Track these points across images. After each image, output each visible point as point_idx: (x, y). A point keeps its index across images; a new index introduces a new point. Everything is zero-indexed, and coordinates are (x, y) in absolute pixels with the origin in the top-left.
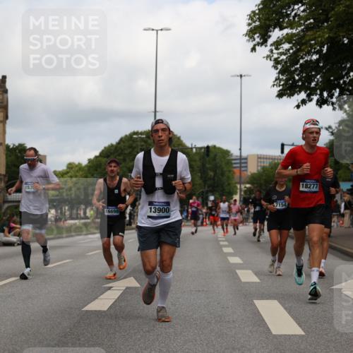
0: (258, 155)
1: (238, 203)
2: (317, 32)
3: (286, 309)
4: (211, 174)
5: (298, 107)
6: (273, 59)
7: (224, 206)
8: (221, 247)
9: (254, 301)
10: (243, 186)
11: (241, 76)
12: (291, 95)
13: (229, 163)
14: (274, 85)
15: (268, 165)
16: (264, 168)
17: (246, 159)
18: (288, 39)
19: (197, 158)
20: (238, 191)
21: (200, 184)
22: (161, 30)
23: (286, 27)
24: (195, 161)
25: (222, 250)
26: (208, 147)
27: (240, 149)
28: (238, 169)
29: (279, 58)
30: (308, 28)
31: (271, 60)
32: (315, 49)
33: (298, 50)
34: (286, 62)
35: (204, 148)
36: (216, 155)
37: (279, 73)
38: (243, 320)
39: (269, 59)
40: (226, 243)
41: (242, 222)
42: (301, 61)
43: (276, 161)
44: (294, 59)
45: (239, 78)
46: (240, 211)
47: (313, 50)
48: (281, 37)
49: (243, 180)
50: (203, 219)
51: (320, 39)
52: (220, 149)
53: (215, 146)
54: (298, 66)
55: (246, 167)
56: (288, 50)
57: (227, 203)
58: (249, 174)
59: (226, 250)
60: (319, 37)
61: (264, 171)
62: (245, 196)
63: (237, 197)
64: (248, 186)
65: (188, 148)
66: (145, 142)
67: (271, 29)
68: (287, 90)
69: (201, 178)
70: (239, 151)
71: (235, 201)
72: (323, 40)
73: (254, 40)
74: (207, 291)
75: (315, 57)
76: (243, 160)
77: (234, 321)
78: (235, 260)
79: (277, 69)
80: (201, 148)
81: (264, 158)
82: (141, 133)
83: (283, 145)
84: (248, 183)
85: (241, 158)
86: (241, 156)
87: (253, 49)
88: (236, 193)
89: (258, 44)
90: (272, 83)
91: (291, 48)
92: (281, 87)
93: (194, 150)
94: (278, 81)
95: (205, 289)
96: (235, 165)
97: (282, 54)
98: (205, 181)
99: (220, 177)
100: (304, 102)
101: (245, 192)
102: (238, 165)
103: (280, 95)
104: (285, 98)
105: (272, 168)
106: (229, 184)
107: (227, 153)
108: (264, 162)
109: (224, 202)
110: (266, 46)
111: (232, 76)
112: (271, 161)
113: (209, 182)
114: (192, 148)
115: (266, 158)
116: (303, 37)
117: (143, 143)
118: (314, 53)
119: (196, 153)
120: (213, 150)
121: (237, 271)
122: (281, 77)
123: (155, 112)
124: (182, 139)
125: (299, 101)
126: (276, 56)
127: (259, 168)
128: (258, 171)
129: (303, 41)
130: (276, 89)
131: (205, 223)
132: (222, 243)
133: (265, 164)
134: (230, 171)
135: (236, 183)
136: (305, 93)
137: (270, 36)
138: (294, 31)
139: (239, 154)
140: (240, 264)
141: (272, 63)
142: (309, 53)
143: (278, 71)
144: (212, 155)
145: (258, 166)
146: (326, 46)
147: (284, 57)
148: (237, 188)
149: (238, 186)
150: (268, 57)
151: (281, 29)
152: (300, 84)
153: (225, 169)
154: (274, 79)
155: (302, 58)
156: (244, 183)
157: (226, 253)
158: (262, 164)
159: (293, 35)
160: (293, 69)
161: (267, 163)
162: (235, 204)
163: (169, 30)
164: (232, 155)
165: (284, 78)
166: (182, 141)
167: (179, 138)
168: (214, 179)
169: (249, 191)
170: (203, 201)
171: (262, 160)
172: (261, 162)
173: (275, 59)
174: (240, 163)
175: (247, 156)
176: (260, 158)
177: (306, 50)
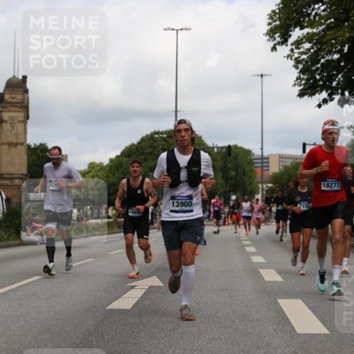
0: (279, 155)
1: (260, 202)
2: (337, 31)
3: (309, 308)
4: (233, 173)
5: (319, 106)
6: (293, 58)
7: (246, 205)
8: (244, 246)
9: (279, 300)
10: (265, 186)
11: (262, 76)
12: (312, 94)
13: (251, 162)
14: (295, 85)
15: (290, 164)
16: (285, 167)
17: (268, 158)
18: (309, 38)
19: (219, 157)
20: (260, 191)
21: (222, 184)
22: (182, 29)
23: (307, 27)
24: (217, 160)
25: (245, 250)
26: (229, 147)
27: (262, 149)
28: (260, 168)
29: (299, 57)
30: (329, 28)
31: (291, 59)
32: (336, 48)
33: (319, 50)
34: (307, 62)
35: (226, 147)
36: (237, 155)
37: (300, 72)
38: (267, 319)
39: (289, 59)
40: (249, 243)
41: (264, 222)
42: (322, 61)
43: (298, 161)
44: (314, 59)
45: (260, 77)
46: (262, 210)
47: (334, 50)
48: (301, 36)
49: (264, 180)
50: (225, 218)
51: (341, 39)
52: (241, 148)
53: (236, 146)
54: (319, 65)
55: (268, 166)
56: (309, 50)
57: (249, 203)
58: (271, 173)
59: (249, 249)
60: (340, 36)
61: (286, 171)
62: (267, 196)
63: (259, 196)
64: (270, 185)
65: (210, 148)
66: (167, 141)
67: (292, 28)
68: (308, 89)
69: (223, 177)
71: (258, 200)
72: (344, 39)
73: (275, 39)
74: (230, 290)
75: (336, 56)
76: (264, 160)
77: (258, 320)
78: (258, 259)
79: (298, 68)
80: (222, 148)
81: (285, 158)
82: (162, 133)
83: (304, 145)
84: (270, 183)
85: (262, 158)
86: (262, 156)
87: (274, 49)
88: (258, 193)
89: (279, 43)
90: (294, 83)
91: (312, 48)
92: (302, 87)
93: (216, 150)
94: (299, 81)
95: (229, 288)
96: (256, 165)
97: (302, 53)
98: (226, 181)
99: (242, 176)
100: (325, 101)
101: (267, 191)
102: (260, 165)
103: (301, 95)
104: (306, 97)
105: (294, 168)
106: (251, 184)
107: (248, 152)
108: (285, 162)
109: (246, 202)
110: (287, 45)
111: (253, 76)
112: (292, 160)
113: (230, 182)
114: (213, 148)
115: (288, 158)
116: (325, 36)
117: (164, 143)
118: (335, 52)
119: (217, 152)
120: (234, 149)
121: (260, 270)
122: (302, 76)
123: (176, 111)
124: (203, 138)
125: (321, 100)
126: (296, 55)
127: (281, 168)
128: (280, 170)
129: (324, 40)
130: (297, 89)
131: (227, 223)
132: (244, 242)
133: (287, 164)
134: (251, 171)
135: (258, 183)
136: (327, 92)
137: (290, 36)
138: (315, 31)
139: (260, 154)
140: (263, 263)
141: (293, 63)
142: (330, 52)
143: (299, 70)
144: (233, 155)
145: (279, 165)
146: (347, 46)
147: (304, 57)
148: (259, 188)
149: (260, 186)
150: (288, 56)
151: (302, 28)
152: (321, 83)
153: (247, 169)
154: (295, 79)
155: (323, 57)
156: (265, 183)
157: (249, 252)
158: (284, 164)
159: (314, 34)
160: (314, 68)
161: (288, 163)
162: (257, 203)
163: (190, 29)
164: (253, 154)
165: (305, 77)
166: (203, 141)
167: (200, 138)
168: (235, 179)
169: (271, 191)
170: (225, 201)
171: (284, 160)
172: (282, 162)
173: (296, 59)
174: (262, 163)
175: (269, 155)
176: (282, 158)
177: (327, 49)
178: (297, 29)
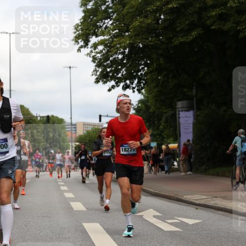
0: (83, 123)
2: (121, 39)
3: (104, 229)
5: (109, 90)
6: (91, 56)
8: (59, 186)
9: (83, 224)
10: (73, 144)
11: (70, 67)
12: (105, 82)
14: (93, 75)
15: (90, 129)
16: (88, 132)
17: (75, 125)
18: (102, 43)
20: (71, 147)
22: (13, 33)
23: (100, 36)
25: (60, 189)
26: (48, 116)
27: (71, 118)
28: (70, 132)
29: (96, 55)
30: (115, 36)
31: (90, 57)
32: (120, 50)
33: (108, 51)
34: (100, 59)
35: (45, 117)
36: (54, 122)
37: (96, 66)
38: (75, 236)
39: (89, 56)
40: (63, 183)
41: (74, 169)
42: (111, 59)
43: (96, 127)
44: (106, 57)
45: (69, 69)
47: (119, 52)
48: (97, 42)
49: (73, 140)
50: (46, 166)
51: (123, 44)
52: (57, 117)
53: (53, 116)
54: (109, 62)
55: (76, 130)
56: (101, 51)
58: (78, 135)
59: (63, 188)
60: (123, 43)
61: (88, 134)
62: (76, 151)
64: (77, 144)
65: (34, 117)
67: (90, 36)
69: (44, 138)
70: (70, 120)
72: (126, 45)
73: (79, 43)
75: (120, 57)
76: (73, 126)
78: (69, 195)
80: (43, 117)
81: (87, 125)
83: (100, 116)
84: (77, 142)
86: (71, 123)
87: (79, 50)
88: (69, 149)
89: (81, 47)
90: (92, 73)
91: (104, 49)
92: (97, 77)
93: (39, 118)
94: (95, 72)
95: (49, 215)
96: (67, 130)
97: (97, 53)
98: (47, 140)
100: (113, 87)
101: (75, 148)
103: (97, 81)
104: (101, 83)
105: (93, 132)
106: (64, 142)
107: (62, 120)
108: (88, 127)
109: (59, 153)
110: (88, 48)
111: (64, 67)
112: (92, 126)
113: (50, 141)
114: (37, 117)
115: (89, 125)
116: (113, 41)
118: (120, 53)
119: (40, 120)
120: (52, 118)
121: (71, 203)
122: (97, 69)
123: (10, 91)
124: (30, 110)
125: (110, 86)
126: (93, 54)
127: (85, 132)
128: (84, 133)
129: (112, 45)
130: (95, 77)
131: (47, 170)
132: (60, 183)
133: (89, 129)
135: (69, 142)
136: (115, 81)
137: (89, 41)
138: (106, 38)
139: (70, 122)
140: (73, 198)
141: (91, 59)
142: (116, 53)
143: (96, 64)
145: (84, 130)
146: (127, 49)
147: (99, 55)
148: (70, 145)
149: (71, 144)
150: (88, 54)
151: (97, 36)
152: (111, 75)
154: (93, 71)
155: (112, 56)
156: (74, 142)
157: (62, 190)
158: (87, 129)
159: (106, 40)
160: (105, 64)
161: (90, 128)
162: (68, 155)
163: (19, 33)
164: (65, 122)
166: (30, 112)
167: (28, 110)
168: (53, 139)
169: (77, 147)
171: (87, 126)
172: (85, 127)
173: (93, 57)
174: (71, 128)
175: (77, 123)
176: (85, 125)
177: (114, 51)
178: (94, 37)
